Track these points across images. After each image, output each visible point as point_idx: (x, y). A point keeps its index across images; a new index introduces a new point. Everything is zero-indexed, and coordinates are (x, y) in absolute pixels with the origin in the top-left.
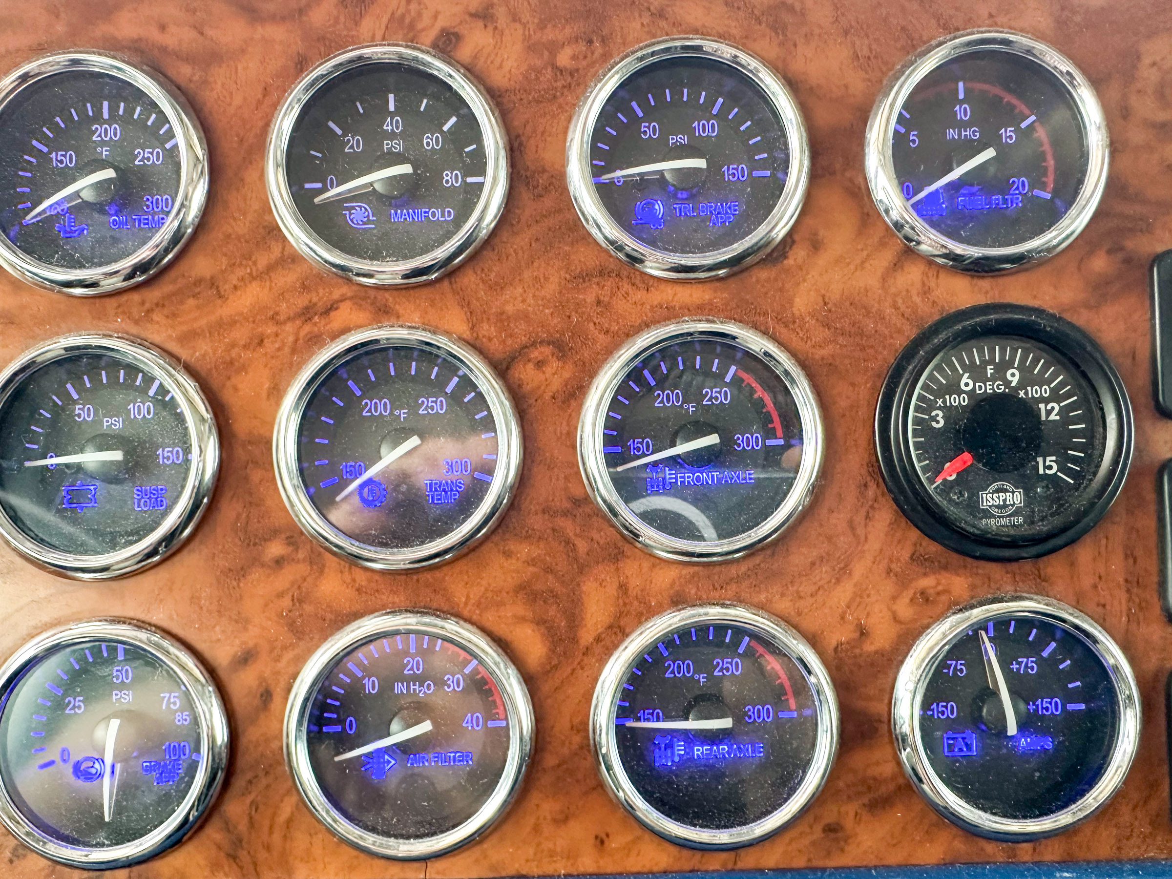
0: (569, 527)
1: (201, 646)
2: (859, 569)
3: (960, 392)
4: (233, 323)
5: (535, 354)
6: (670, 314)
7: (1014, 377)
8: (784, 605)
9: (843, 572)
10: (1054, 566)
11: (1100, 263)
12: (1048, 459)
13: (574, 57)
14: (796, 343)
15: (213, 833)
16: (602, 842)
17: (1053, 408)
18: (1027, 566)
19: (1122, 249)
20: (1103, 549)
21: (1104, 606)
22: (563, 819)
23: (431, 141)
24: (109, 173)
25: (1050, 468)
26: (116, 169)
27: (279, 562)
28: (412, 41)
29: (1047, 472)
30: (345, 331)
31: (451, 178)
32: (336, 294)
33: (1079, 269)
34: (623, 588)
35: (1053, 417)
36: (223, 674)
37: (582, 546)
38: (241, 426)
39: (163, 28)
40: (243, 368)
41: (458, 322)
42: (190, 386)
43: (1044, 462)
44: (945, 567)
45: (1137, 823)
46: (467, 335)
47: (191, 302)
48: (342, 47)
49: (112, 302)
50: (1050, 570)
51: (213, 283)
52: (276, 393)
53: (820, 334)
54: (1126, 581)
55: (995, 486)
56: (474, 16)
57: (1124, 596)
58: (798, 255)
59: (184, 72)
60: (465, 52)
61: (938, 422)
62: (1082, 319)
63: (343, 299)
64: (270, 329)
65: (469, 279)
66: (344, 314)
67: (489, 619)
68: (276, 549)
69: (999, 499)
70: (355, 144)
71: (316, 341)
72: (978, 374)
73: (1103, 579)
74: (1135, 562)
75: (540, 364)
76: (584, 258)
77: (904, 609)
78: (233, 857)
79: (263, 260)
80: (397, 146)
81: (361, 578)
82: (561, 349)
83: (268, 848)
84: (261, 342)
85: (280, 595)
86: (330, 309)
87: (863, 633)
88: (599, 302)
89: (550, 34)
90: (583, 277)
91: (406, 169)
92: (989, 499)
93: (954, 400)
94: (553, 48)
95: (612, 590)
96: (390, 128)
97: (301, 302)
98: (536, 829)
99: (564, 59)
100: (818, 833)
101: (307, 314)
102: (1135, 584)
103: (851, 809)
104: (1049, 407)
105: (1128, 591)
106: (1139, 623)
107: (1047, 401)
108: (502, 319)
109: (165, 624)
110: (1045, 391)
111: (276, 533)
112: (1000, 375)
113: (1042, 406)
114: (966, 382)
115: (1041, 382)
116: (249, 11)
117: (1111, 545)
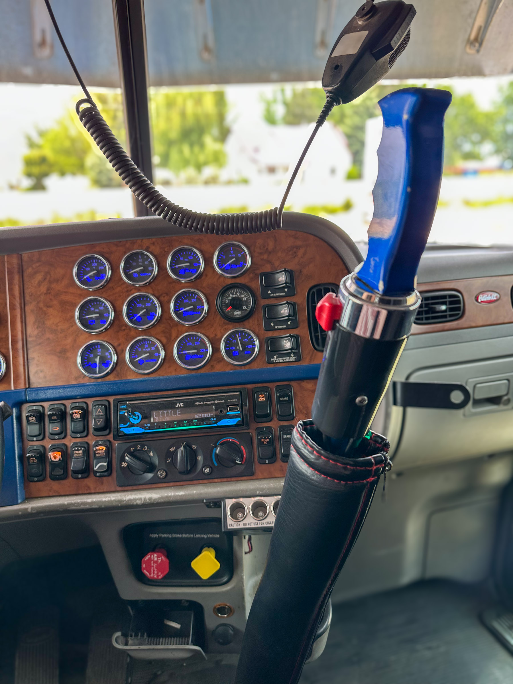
0: (169, 322)
1: (112, 343)
2: (215, 325)
3: (230, 297)
4: (116, 293)
5: (163, 295)
6: (184, 288)
8: (203, 332)
9: (212, 326)
11: (251, 275)
13: (168, 249)
14: (204, 291)
15: (115, 372)
16: (176, 370)
19: (255, 273)
20: (253, 320)
21: (254, 328)
22: (170, 367)
23: (146, 263)
24: (95, 272)
25: (244, 307)
26: (96, 270)
27: (124, 330)
28: (142, 249)
30: (133, 294)
31: (150, 268)
32: (132, 288)
33: (248, 276)
34: (178, 330)
36: (116, 347)
37: (171, 324)
38: (118, 309)
39: (103, 249)
40: (118, 300)
41: (151, 291)
42: (109, 303)
44: (229, 324)
45: (261, 362)
46: (152, 293)
47: (109, 291)
48: (131, 250)
49: (97, 291)
51: (113, 288)
52: (123, 304)
53: (207, 289)
54: (257, 324)
55: (236, 311)
56: (152, 244)
57: (257, 327)
58: (203, 277)
59: (107, 255)
60: (150, 250)
61: (227, 302)
63: (133, 289)
64: (122, 294)
65: (153, 284)
66: (133, 291)
67: (157, 337)
68: (124, 328)
69: (237, 313)
70: (134, 264)
71: (129, 296)
72: (233, 294)
73: (254, 324)
74: (258, 322)
75: (164, 297)
76: (171, 281)
77: (222, 331)
78: (118, 376)
79: (120, 283)
80: (141, 264)
81: (137, 331)
82: (167, 294)
83: (123, 374)
84: (120, 296)
85: (125, 335)
86: (131, 290)
87: (216, 335)
88: (173, 287)
89: (163, 246)
90: (170, 283)
91: (142, 268)
92: (235, 313)
94: (163, 248)
95: (176, 330)
96: (140, 261)
97: (126, 289)
98: (164, 369)
99: (166, 250)
100: (210, 367)
101: (127, 291)
102: (259, 325)
103: (215, 363)
106: (260, 331)
107: (244, 297)
108: (158, 290)
109: (106, 340)
110: (244, 296)
111: (124, 325)
112: (236, 294)
113: (243, 298)
114: (231, 295)
115: (243, 294)
116: (117, 245)
117: (255, 319)
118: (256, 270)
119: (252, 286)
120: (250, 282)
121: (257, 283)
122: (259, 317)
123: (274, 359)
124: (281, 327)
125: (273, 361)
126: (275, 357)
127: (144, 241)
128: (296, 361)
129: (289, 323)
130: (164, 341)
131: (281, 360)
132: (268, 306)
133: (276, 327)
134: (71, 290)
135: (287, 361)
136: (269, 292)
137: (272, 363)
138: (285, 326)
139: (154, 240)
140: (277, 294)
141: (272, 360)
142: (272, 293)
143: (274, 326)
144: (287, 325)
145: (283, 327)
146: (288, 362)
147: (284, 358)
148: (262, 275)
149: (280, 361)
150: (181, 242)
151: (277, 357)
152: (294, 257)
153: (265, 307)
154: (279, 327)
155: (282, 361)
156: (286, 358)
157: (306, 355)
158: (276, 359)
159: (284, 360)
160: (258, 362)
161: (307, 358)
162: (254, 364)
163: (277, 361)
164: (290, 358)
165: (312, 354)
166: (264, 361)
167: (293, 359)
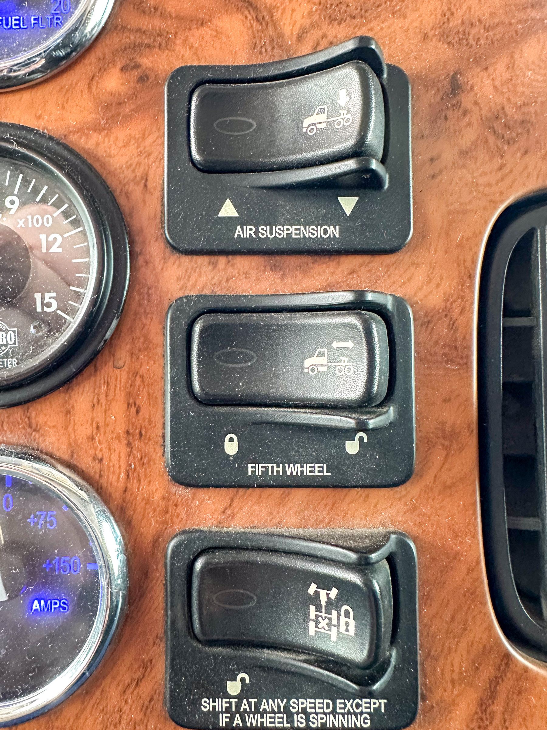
7: (13, 204)
10: (47, 414)
12: (47, 295)
17: (55, 239)
18: (17, 414)
19: (137, 66)
20: (102, 398)
21: (101, 460)
29: (46, 309)
33: (90, 88)
35: (54, 249)
43: (43, 298)
50: (41, 419)
54: (128, 433)
57: (123, 450)
62: (90, 143)
73: (102, 430)
74: (138, 412)
102: (137, 437)
104: (51, 238)
105: (129, 444)
106: (139, 480)
107: (48, 232)
110: (48, 221)
113: (43, 237)
117: (111, 393)
118: (148, 46)
119: (109, 156)
120: (97, 128)
121: (149, 141)
122: (142, 377)
123: (221, 704)
125: (215, 714)
126: (234, 687)
128: (383, 726)
129: (353, 449)
131: (270, 714)
132: (211, 311)
133: (259, 469)
135: (318, 724)
136: (228, 210)
137: (207, 725)
138: (320, 469)
140: (281, 232)
141: (207, 705)
142: (242, 221)
143: (244, 457)
144: (338, 460)
145: (307, 470)
147: (296, 705)
148: (186, 82)
149: (267, 721)
151: (247, 692)
153: (184, 313)
155: (282, 722)
156: (307, 703)
157: (453, 681)
158: (238, 705)
159: (298, 713)
160: (110, 708)
161: (454, 703)
162: (77, 717)
163: (243, 720)
164: (338, 705)
165: (491, 681)
166: (150, 701)
167: (361, 713)
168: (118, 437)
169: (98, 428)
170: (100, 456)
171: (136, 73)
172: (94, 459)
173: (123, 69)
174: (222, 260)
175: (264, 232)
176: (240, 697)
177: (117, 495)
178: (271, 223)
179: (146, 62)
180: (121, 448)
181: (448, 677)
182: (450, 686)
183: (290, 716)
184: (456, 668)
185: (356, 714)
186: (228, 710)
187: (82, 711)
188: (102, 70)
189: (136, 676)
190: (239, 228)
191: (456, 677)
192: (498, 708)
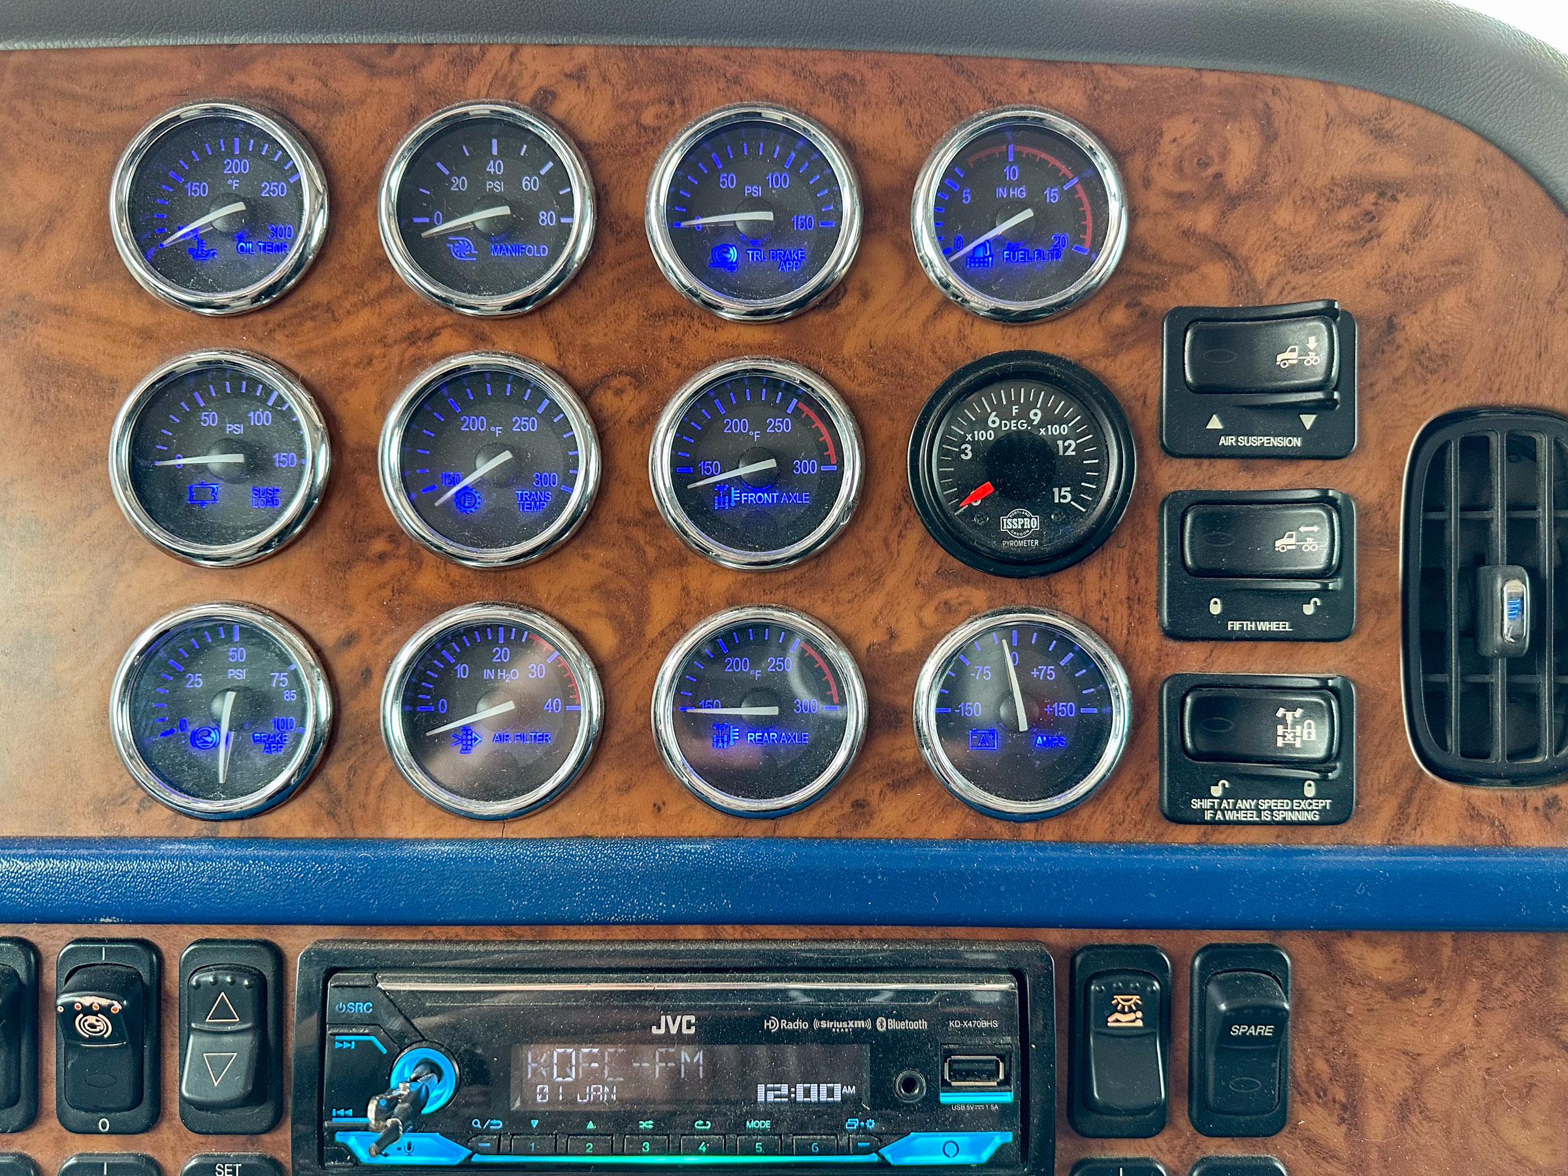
0: (640, 536)
1: (309, 629)
2: (891, 581)
3: (987, 429)
4: (346, 343)
5: (615, 383)
6: (734, 352)
7: (1036, 416)
8: (824, 610)
9: (876, 581)
10: (1064, 583)
11: (1119, 316)
12: (1064, 489)
13: (658, 117)
14: (844, 381)
15: (315, 792)
16: (659, 809)
17: (1070, 445)
18: (1040, 582)
19: (1138, 304)
20: (1108, 570)
21: (1107, 620)
22: (626, 788)
23: (529, 183)
24: (240, 206)
25: (1065, 497)
26: (244, 200)
27: (382, 557)
28: (512, 100)
29: (1062, 501)
30: (445, 355)
31: (546, 218)
32: (439, 322)
33: (1100, 321)
35: (1070, 453)
36: (327, 653)
37: (651, 552)
38: (351, 436)
39: (292, 79)
40: (354, 384)
41: (546, 351)
42: (305, 397)
43: (1060, 492)
44: (968, 581)
45: (1129, 811)
46: (555, 363)
47: (310, 324)
48: (449, 102)
49: (240, 322)
50: (1059, 587)
51: (329, 309)
52: (383, 409)
53: (864, 372)
54: (1129, 598)
55: (1015, 512)
56: (570, 76)
57: (1126, 612)
58: (849, 302)
59: (309, 119)
60: (559, 110)
61: (966, 455)
62: (1100, 366)
63: (445, 326)
64: (378, 351)
65: (558, 313)
66: (444, 341)
67: (568, 613)
68: (379, 545)
69: (1016, 524)
70: (459, 184)
71: (419, 364)
72: (1004, 415)
73: (1108, 596)
74: (1137, 582)
75: (619, 392)
76: (662, 299)
77: (929, 617)
78: (332, 814)
79: (374, 289)
80: (498, 187)
81: (455, 573)
82: (638, 379)
83: (364, 807)
84: (370, 362)
85: (382, 586)
86: (434, 334)
87: (893, 636)
88: (672, 339)
89: (636, 95)
90: (660, 315)
91: (504, 210)
92: (1009, 523)
93: (980, 436)
94: (639, 107)
95: (676, 591)
96: (492, 170)
97: (408, 327)
98: (602, 796)
99: (648, 118)
100: (847, 808)
101: (412, 338)
102: (1136, 601)
103: (877, 787)
104: (1066, 444)
105: (1130, 607)
106: (1138, 636)
107: (1065, 439)
108: (586, 350)
109: (278, 609)
110: (1065, 430)
111: (379, 531)
112: (1024, 414)
113: (1060, 443)
114: (993, 420)
115: (1061, 421)
116: (369, 67)
117: (1116, 566)
118: (1148, 287)
119: (1116, 377)
120: (1106, 354)
121: (1148, 365)
122: (1140, 555)
123: (1207, 803)
124: (1263, 626)
125: (1203, 811)
126: (1216, 791)
127: (526, 54)
128: (1328, 820)
129: (1309, 610)
130: (606, 638)
131: (1244, 811)
132: (1199, 503)
133: (1237, 626)
134: (94, 299)
135: (1279, 818)
136: (1215, 423)
137: (1197, 819)
138: (1284, 627)
139: (583, 55)
140: (1256, 441)
141: (1196, 804)
142: (1226, 433)
143: (1226, 616)
144: (1298, 619)
145: (1274, 626)
146: (1284, 823)
147: (1265, 804)
148: (1183, 318)
149: (1241, 816)
150: (736, 80)
151: (1227, 795)
152: (1365, 241)
153: (1179, 504)
154: (1249, 626)
155: (1252, 817)
156: (1272, 803)
157: (1379, 791)
158: (1220, 804)
159: (1264, 810)
160: (1116, 810)
161: (1379, 807)
162: (1090, 817)
163: (1224, 816)
164: (1295, 804)
165: (1408, 790)
166: (1147, 805)
167: (1312, 810)
168: (1121, 602)
169: (1105, 594)
170: (1106, 616)
171: (1138, 309)
172: (1102, 618)
173: (1127, 306)
174: (1206, 462)
175: (1243, 441)
176: (1221, 799)
177: (1120, 647)
178: (1249, 434)
179: (1146, 300)
180: (1123, 610)
181: (1375, 787)
182: (1376, 793)
183: (1259, 811)
184: (1382, 781)
185: (1308, 811)
186: (1212, 808)
187: (1094, 813)
188: (1110, 306)
189: (1136, 787)
190: (1223, 438)
191: (1381, 787)
192: (1413, 810)
